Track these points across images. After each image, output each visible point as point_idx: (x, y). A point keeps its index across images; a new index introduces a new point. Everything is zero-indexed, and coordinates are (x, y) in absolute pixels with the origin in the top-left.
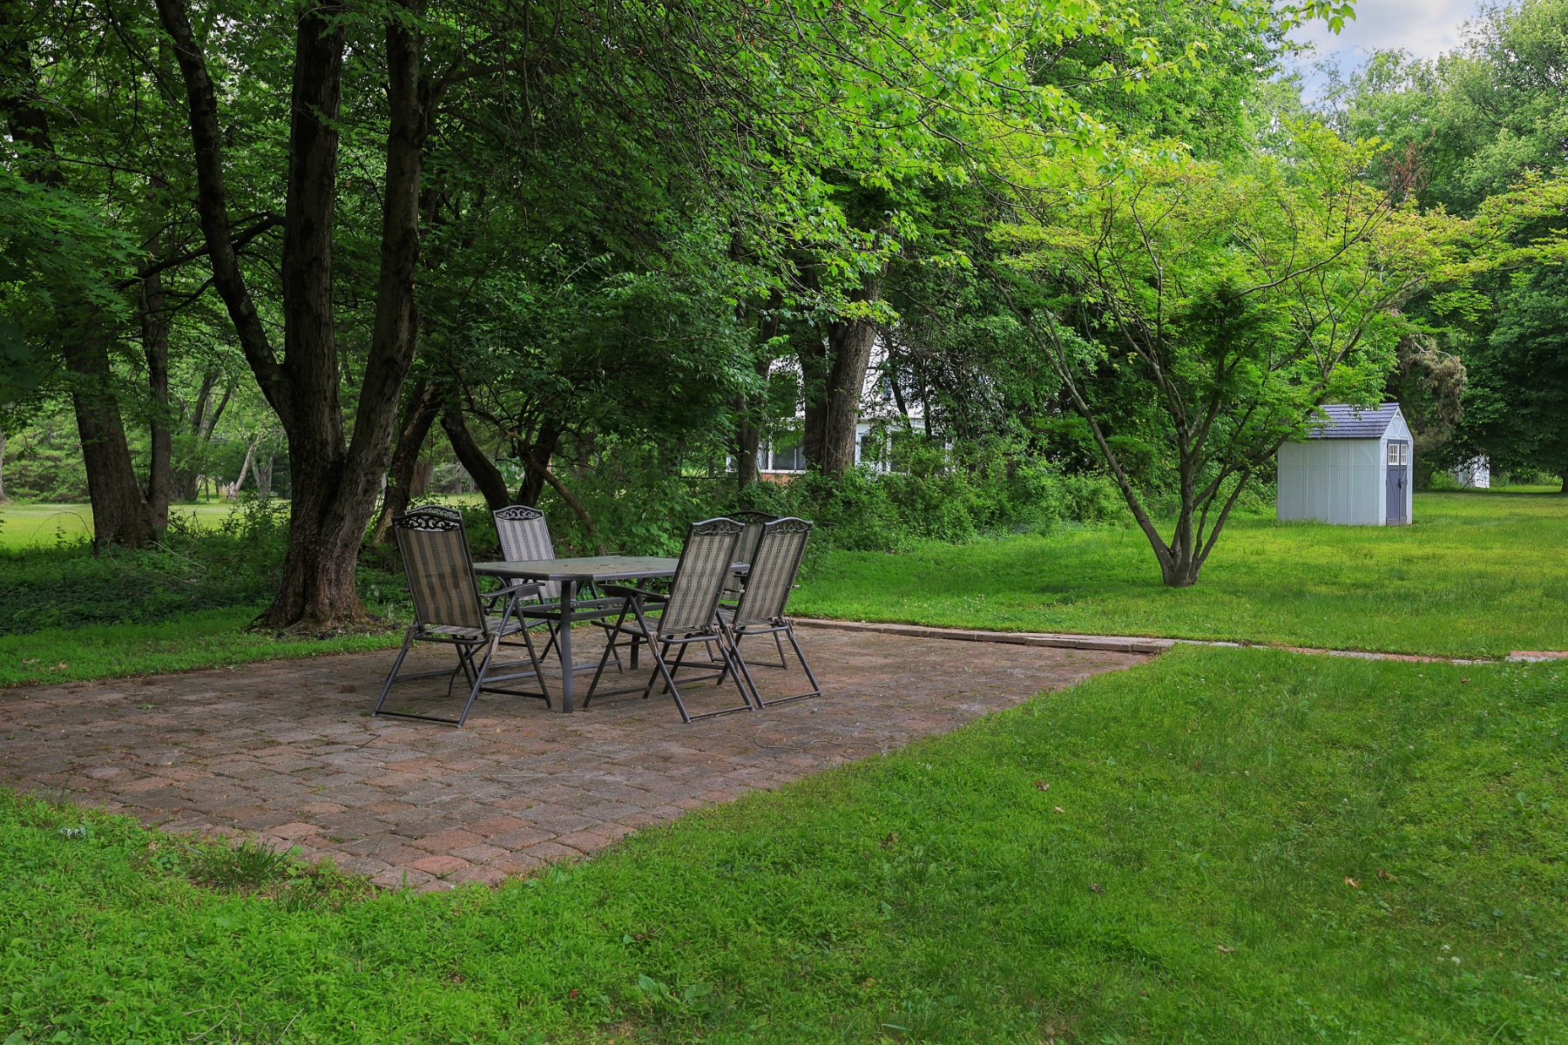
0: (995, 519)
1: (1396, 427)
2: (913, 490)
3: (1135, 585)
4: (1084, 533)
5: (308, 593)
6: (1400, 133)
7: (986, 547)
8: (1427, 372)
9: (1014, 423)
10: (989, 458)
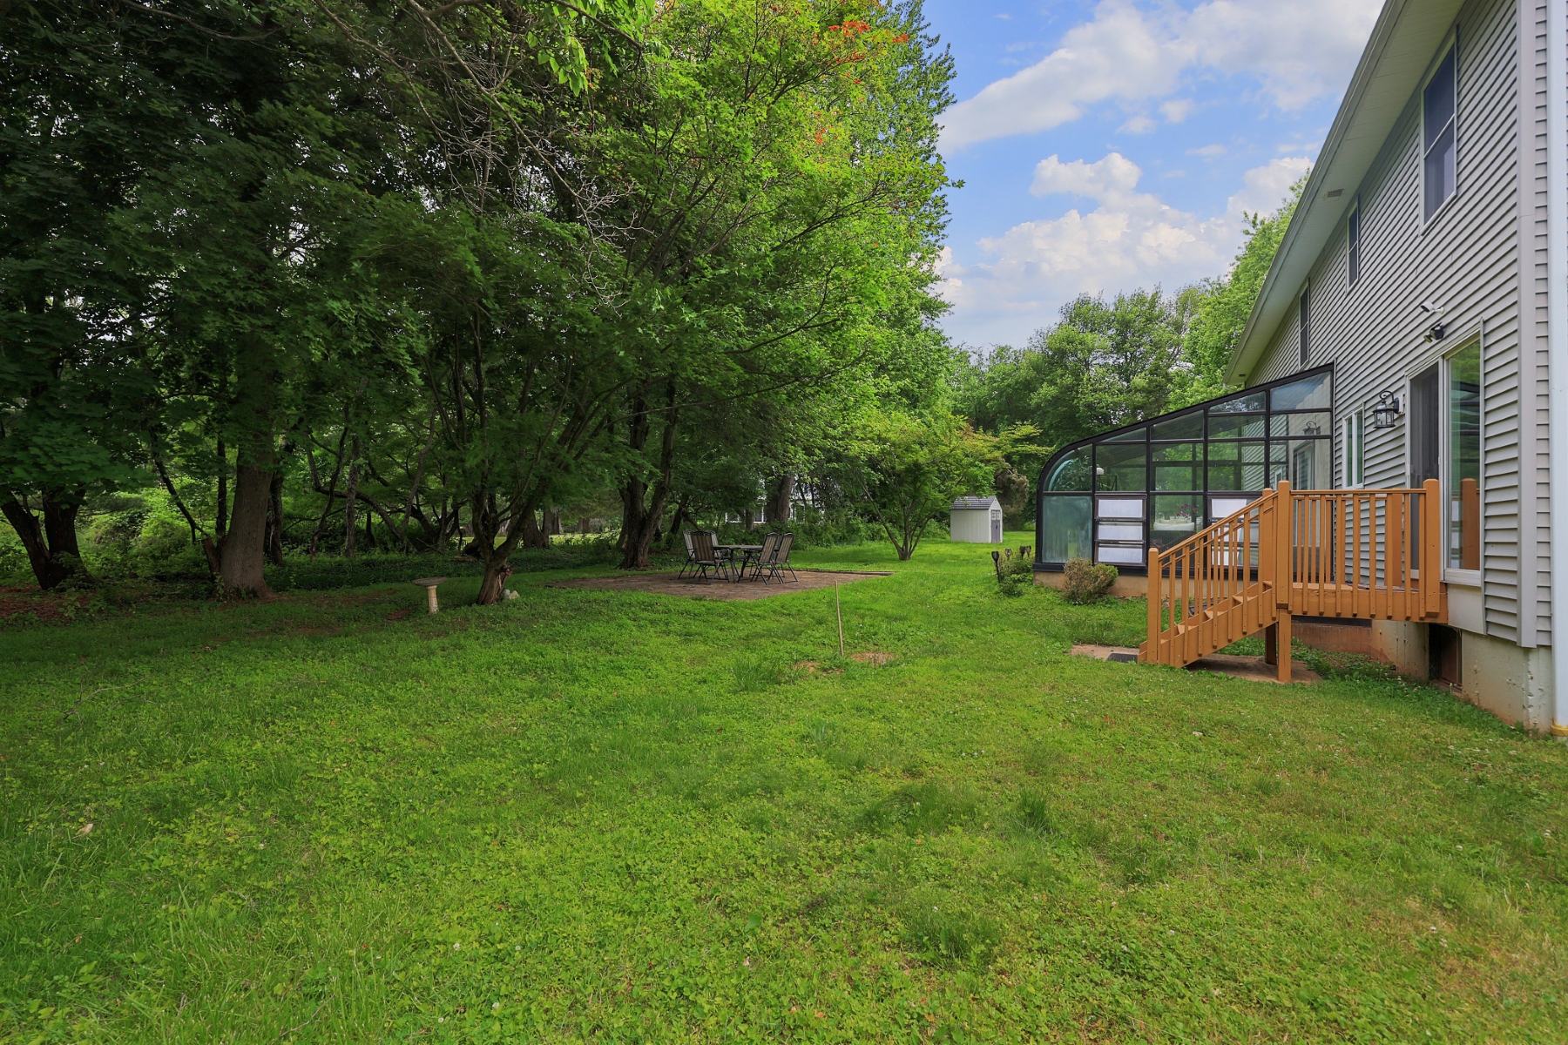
0: (841, 540)
1: (995, 505)
2: (811, 529)
3: (892, 560)
4: (875, 545)
5: (635, 558)
6: (1006, 382)
7: (839, 549)
8: (1014, 482)
9: (848, 503)
10: (839, 517)
